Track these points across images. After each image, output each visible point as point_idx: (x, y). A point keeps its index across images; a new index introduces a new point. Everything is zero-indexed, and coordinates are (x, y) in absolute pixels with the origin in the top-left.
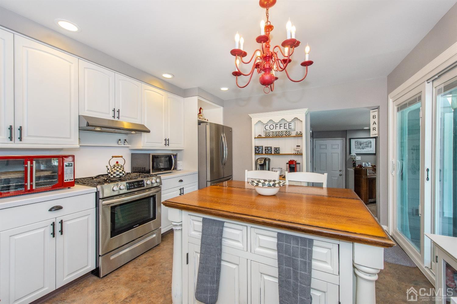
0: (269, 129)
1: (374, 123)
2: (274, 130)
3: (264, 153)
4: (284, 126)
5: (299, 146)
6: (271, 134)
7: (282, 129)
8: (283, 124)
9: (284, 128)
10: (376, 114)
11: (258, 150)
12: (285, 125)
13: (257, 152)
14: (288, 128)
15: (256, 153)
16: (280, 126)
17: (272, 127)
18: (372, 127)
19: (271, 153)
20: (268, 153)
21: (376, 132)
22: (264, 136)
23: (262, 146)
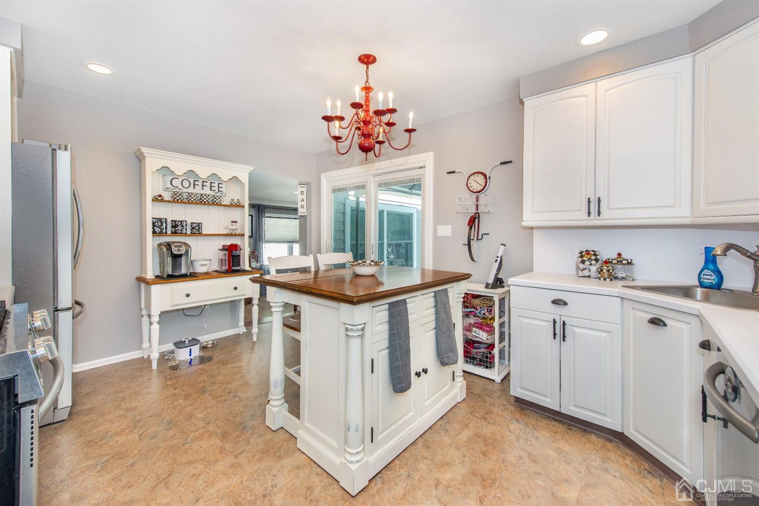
0: (181, 187)
1: (302, 200)
2: (191, 190)
3: (169, 232)
4: (211, 187)
5: (236, 222)
6: (185, 196)
7: (207, 191)
8: (209, 182)
9: (211, 190)
10: (304, 190)
11: (158, 226)
12: (213, 185)
13: (157, 230)
14: (217, 191)
15: (154, 232)
16: (203, 185)
17: (186, 184)
18: (300, 204)
19: (186, 233)
20: (181, 233)
21: (304, 210)
22: (171, 199)
23: (166, 219)
